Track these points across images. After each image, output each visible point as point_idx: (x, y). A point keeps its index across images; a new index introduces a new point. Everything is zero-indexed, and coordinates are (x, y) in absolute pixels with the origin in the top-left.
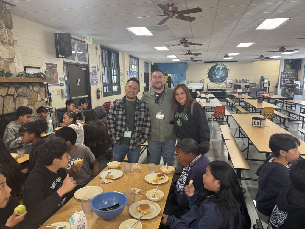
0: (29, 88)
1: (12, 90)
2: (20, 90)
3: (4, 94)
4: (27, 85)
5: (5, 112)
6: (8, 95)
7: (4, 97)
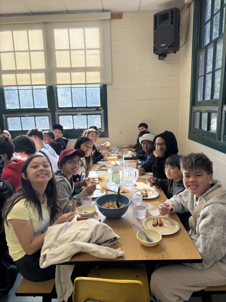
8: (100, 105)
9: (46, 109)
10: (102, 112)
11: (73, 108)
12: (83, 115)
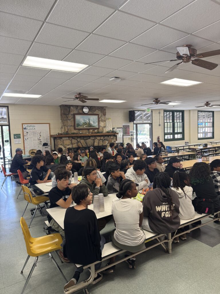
0: (109, 137)
1: (102, 138)
2: (105, 138)
3: (99, 139)
4: (108, 136)
5: (99, 145)
6: (100, 139)
7: (99, 140)
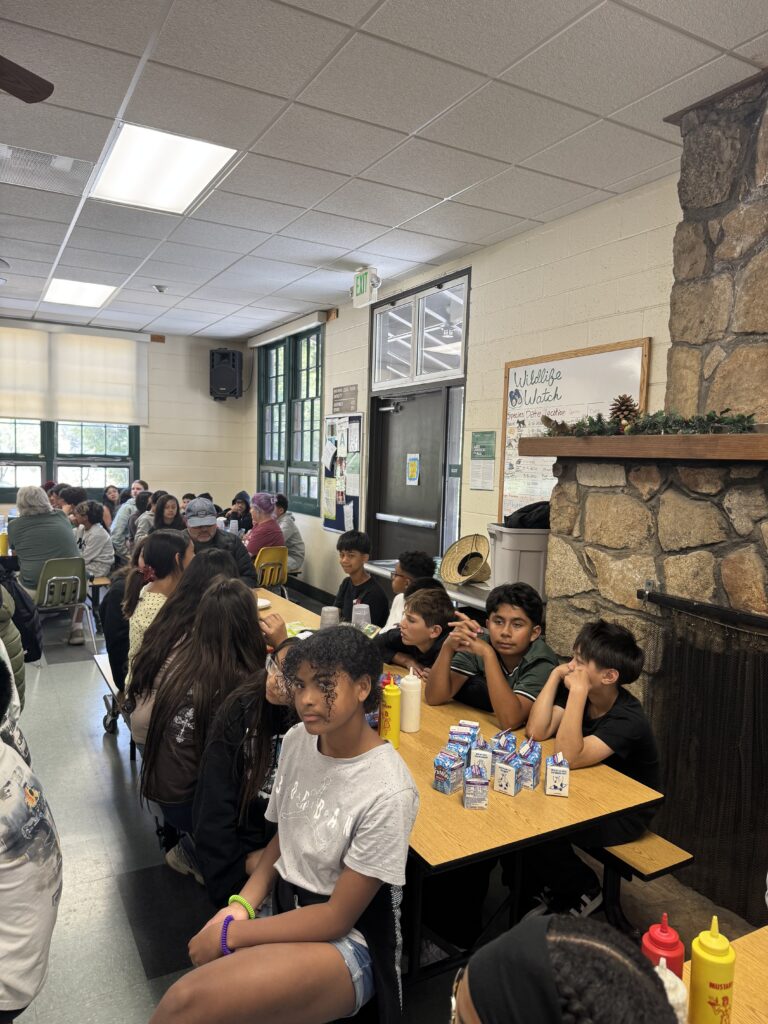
8: (127, 454)
9: (37, 455)
10: (131, 464)
11: (82, 456)
12: (99, 466)
